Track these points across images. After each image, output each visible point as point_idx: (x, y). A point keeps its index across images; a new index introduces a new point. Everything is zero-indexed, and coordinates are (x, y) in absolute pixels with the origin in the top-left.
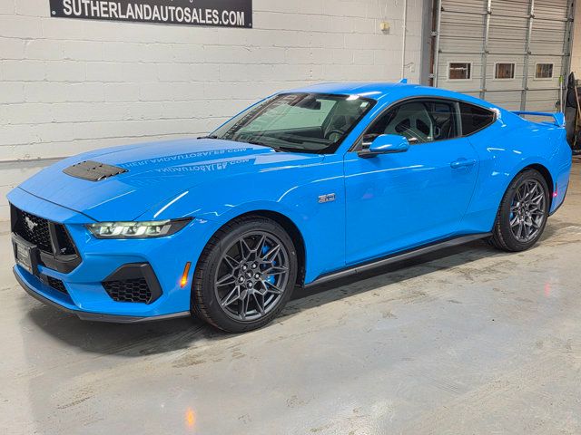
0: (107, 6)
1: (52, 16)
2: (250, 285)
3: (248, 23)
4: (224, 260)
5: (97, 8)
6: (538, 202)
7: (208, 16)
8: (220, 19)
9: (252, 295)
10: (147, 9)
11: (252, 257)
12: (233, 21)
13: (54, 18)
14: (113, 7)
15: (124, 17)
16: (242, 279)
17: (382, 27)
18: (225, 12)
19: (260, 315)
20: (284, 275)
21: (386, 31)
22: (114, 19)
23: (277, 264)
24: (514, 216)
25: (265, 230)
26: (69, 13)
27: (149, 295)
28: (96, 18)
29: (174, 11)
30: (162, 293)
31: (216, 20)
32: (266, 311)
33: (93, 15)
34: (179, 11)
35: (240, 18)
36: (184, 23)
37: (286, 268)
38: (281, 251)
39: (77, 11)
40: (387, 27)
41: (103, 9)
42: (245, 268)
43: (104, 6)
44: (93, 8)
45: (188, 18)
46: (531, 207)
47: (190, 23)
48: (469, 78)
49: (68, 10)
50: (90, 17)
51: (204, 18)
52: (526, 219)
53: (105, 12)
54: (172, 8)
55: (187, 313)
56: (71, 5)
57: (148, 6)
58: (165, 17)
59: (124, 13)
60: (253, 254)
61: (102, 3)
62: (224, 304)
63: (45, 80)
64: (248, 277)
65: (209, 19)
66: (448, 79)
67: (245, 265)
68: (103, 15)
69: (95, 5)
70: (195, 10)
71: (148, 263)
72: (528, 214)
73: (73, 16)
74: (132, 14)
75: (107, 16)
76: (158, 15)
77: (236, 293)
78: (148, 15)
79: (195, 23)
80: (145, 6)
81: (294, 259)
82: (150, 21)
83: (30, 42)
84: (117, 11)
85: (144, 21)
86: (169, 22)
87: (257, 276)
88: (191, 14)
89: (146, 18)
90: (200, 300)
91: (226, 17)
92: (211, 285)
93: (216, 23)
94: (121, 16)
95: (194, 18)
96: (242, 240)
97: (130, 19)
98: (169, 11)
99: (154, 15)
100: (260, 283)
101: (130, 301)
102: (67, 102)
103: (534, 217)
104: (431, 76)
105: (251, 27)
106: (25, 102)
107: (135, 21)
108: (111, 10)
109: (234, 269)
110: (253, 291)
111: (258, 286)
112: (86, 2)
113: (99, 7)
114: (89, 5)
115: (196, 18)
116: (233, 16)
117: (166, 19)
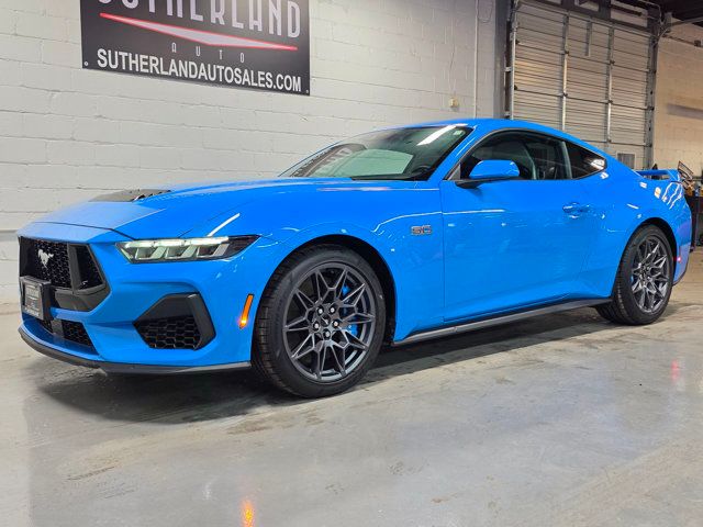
0: (148, 60)
1: (84, 67)
2: (328, 334)
3: (305, 90)
4: (295, 296)
5: (136, 62)
6: (661, 266)
7: (260, 79)
8: (274, 83)
9: (329, 348)
10: (193, 66)
11: (329, 299)
12: (288, 86)
13: (86, 70)
14: (154, 62)
15: (166, 73)
16: (317, 326)
17: (451, 102)
18: (280, 75)
19: (339, 376)
20: (369, 325)
21: (455, 108)
22: (154, 75)
23: (361, 310)
24: (635, 281)
25: (346, 263)
26: (104, 65)
27: (198, 338)
28: (134, 72)
29: (223, 71)
30: (214, 335)
31: (269, 83)
32: (347, 371)
33: (131, 69)
34: (229, 71)
35: (296, 83)
36: (233, 84)
37: (372, 316)
38: (365, 294)
39: (113, 63)
40: (457, 103)
41: (142, 63)
42: (321, 311)
43: (144, 60)
44: (131, 62)
45: (238, 79)
46: (653, 272)
49: (102, 62)
50: (127, 71)
51: (256, 81)
52: (649, 285)
53: (144, 67)
54: (221, 68)
55: (246, 365)
56: (107, 57)
57: (194, 64)
58: (212, 76)
59: (166, 69)
60: (331, 293)
61: (142, 57)
62: (295, 356)
63: (72, 139)
64: (325, 325)
65: (262, 82)
67: (321, 307)
68: (142, 70)
69: (134, 59)
70: (246, 71)
71: (197, 293)
72: (651, 280)
73: (108, 69)
74: (175, 70)
75: (147, 71)
76: (204, 74)
77: (309, 343)
78: (193, 73)
79: (246, 86)
80: (191, 63)
81: (382, 305)
82: (196, 80)
83: (57, 94)
84: (159, 67)
85: (188, 79)
86: (217, 82)
87: (336, 324)
88: (242, 75)
89: (191, 76)
90: (264, 348)
91: (281, 82)
92: (278, 328)
93: (270, 87)
94: (163, 73)
95: (245, 80)
96: (318, 273)
97: (173, 77)
98: (218, 70)
99: (201, 74)
100: (339, 333)
101: (171, 347)
102: (97, 165)
103: (657, 283)
105: (308, 94)
106: (47, 163)
107: (178, 79)
108: (152, 65)
109: (308, 310)
110: (331, 343)
111: (337, 337)
112: (124, 54)
113: (138, 61)
114: (127, 58)
115: (248, 80)
116: (288, 80)
117: (214, 79)
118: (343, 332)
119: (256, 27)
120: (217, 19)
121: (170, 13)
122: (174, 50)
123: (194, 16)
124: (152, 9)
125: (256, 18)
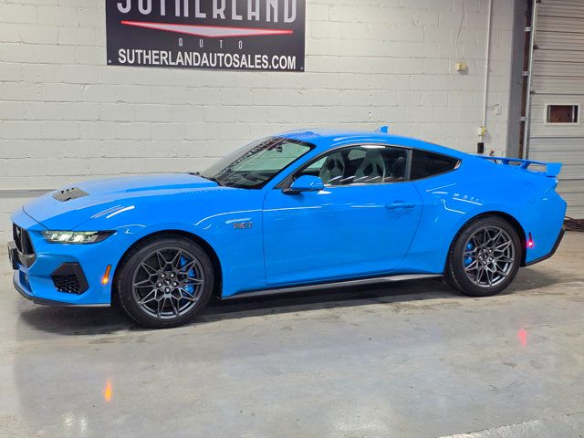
0: (159, 55)
1: (108, 64)
2: (168, 290)
3: (300, 67)
4: (141, 267)
5: (149, 57)
7: (257, 61)
8: (270, 64)
9: (168, 299)
10: (196, 56)
11: (169, 268)
12: (283, 65)
13: (110, 66)
14: (164, 55)
15: (174, 64)
16: (160, 285)
17: (457, 67)
18: (275, 57)
19: (175, 316)
20: (200, 286)
21: (463, 71)
22: (164, 65)
25: (181, 246)
26: (124, 61)
28: (147, 65)
29: (223, 58)
30: (88, 287)
31: (265, 64)
32: (180, 314)
33: (145, 62)
34: (228, 58)
36: (232, 68)
37: (202, 280)
38: (196, 266)
39: (131, 59)
40: (464, 67)
41: (154, 57)
42: (163, 276)
43: (156, 54)
44: (145, 57)
45: (236, 63)
46: (496, 255)
47: (239, 68)
48: (576, 121)
49: (122, 59)
50: (142, 65)
51: (253, 63)
52: (491, 265)
53: (156, 60)
54: (221, 55)
55: (108, 305)
56: (126, 55)
57: (197, 54)
58: (213, 62)
59: (174, 60)
60: (169, 265)
61: (154, 52)
62: (141, 302)
63: (99, 120)
64: (166, 284)
65: (258, 64)
66: (545, 123)
67: (163, 273)
68: (154, 63)
69: (147, 54)
70: (244, 56)
71: (78, 263)
73: (127, 64)
74: (182, 61)
75: (158, 63)
76: (207, 62)
77: (153, 295)
78: (197, 62)
79: (244, 68)
80: (195, 54)
82: (199, 67)
83: (87, 87)
84: (168, 59)
85: (193, 67)
86: (217, 67)
87: (175, 284)
88: (240, 60)
89: (195, 64)
90: (121, 296)
91: (276, 62)
92: (129, 285)
93: (265, 67)
94: (171, 63)
95: (242, 63)
96: (159, 253)
97: (180, 66)
98: (218, 57)
99: (203, 62)
100: (177, 290)
102: (117, 139)
104: (523, 119)
105: (303, 71)
106: (79, 138)
107: (184, 67)
108: (162, 58)
109: (151, 275)
110: (170, 296)
111: (175, 292)
112: (139, 51)
113: (151, 56)
114: (142, 54)
115: (245, 63)
116: (283, 60)
117: (215, 65)
118: (180, 289)
119: (253, 17)
120: (218, 15)
121: (178, 14)
122: (181, 45)
123: (199, 15)
124: (163, 13)
125: (253, 10)
